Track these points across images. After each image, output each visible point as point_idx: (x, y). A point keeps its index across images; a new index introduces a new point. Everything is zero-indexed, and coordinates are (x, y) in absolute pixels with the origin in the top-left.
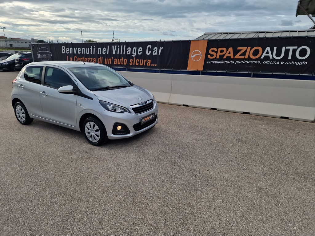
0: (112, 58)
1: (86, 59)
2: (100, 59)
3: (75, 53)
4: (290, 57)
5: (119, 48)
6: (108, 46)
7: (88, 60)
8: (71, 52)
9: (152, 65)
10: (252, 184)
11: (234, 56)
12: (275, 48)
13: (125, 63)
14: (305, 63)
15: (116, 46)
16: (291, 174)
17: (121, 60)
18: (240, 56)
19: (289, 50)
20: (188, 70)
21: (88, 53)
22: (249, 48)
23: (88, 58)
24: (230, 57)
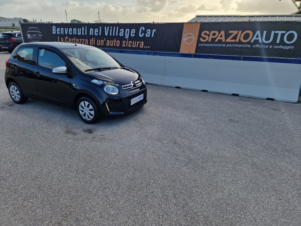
0: (105, 39)
1: (77, 40)
2: (92, 40)
3: (66, 33)
4: (278, 42)
5: (111, 30)
6: (101, 27)
7: (79, 41)
8: (62, 33)
9: (145, 47)
10: (247, 159)
11: (225, 40)
12: (265, 32)
13: (118, 45)
14: (292, 48)
15: (108, 27)
16: (281, 151)
17: (114, 42)
18: (231, 39)
19: (278, 34)
20: (180, 52)
21: (80, 34)
22: (240, 32)
23: (80, 39)
24: (222, 40)
